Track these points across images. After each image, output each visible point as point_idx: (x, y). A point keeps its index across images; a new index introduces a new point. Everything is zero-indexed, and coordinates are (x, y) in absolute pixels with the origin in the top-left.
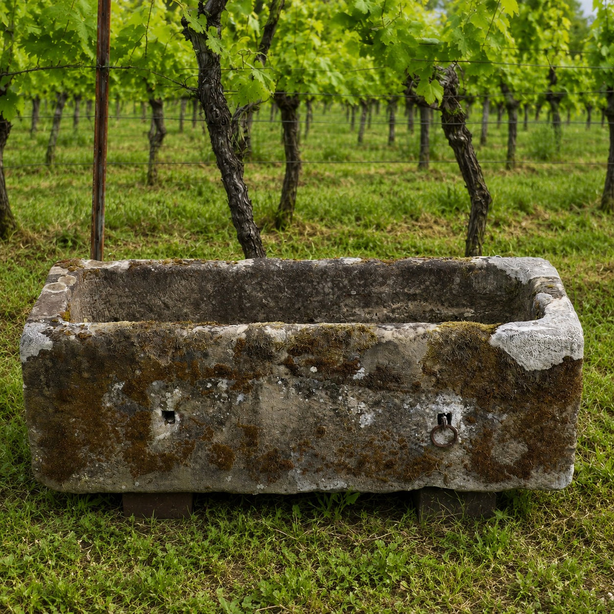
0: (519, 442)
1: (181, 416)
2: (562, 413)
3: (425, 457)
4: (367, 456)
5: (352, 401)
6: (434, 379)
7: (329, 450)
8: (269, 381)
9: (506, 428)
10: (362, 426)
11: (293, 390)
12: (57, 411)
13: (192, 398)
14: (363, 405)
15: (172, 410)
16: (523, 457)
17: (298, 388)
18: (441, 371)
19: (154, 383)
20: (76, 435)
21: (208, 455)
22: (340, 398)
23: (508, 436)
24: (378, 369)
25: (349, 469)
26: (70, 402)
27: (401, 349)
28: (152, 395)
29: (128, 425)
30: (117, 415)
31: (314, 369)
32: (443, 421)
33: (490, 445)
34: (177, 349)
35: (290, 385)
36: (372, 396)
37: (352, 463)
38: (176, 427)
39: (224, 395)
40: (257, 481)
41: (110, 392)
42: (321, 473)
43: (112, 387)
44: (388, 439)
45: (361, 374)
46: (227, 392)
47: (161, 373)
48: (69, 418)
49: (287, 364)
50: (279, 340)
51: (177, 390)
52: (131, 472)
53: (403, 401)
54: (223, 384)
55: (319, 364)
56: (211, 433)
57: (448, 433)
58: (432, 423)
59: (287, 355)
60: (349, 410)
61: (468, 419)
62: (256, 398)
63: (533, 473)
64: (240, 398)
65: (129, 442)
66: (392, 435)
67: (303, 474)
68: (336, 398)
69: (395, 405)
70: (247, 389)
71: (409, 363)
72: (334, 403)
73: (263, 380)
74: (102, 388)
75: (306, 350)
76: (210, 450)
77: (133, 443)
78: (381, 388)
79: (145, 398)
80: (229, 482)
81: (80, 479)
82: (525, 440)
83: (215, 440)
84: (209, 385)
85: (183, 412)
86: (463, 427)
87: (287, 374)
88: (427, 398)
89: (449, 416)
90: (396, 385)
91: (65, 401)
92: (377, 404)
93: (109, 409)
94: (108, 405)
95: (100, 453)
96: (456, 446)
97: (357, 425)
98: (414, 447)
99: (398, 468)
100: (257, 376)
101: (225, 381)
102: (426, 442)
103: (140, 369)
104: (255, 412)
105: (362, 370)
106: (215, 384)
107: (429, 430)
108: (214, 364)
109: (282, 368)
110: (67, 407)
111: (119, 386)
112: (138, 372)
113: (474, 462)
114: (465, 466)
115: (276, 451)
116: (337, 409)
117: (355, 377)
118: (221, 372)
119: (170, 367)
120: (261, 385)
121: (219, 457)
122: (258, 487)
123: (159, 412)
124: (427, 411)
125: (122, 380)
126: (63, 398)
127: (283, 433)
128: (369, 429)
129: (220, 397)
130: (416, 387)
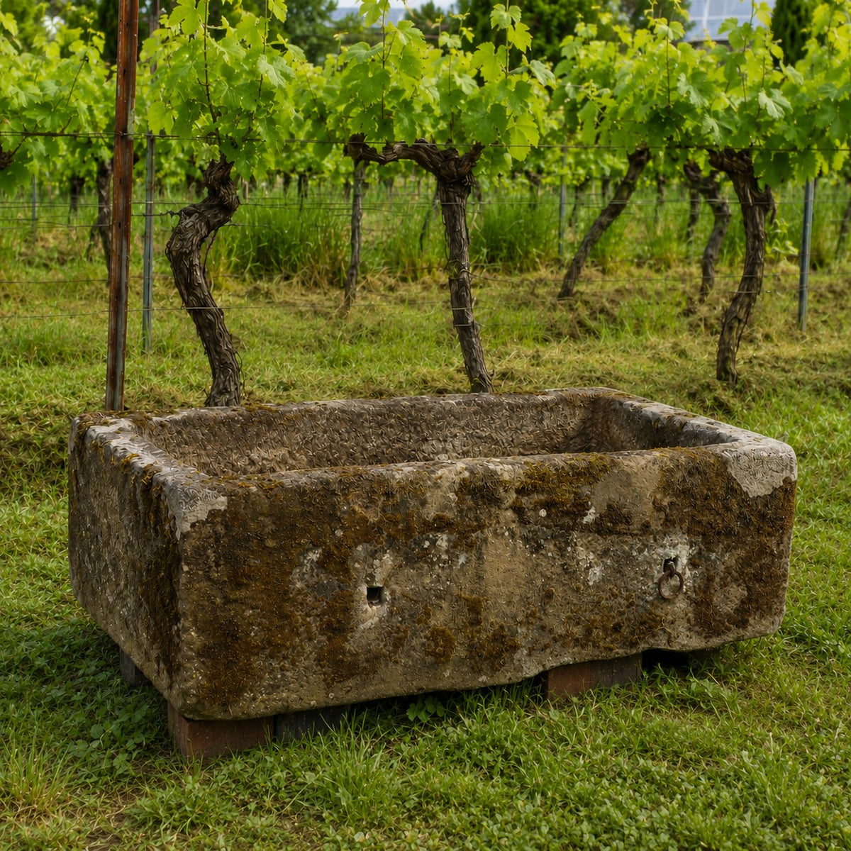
0: (739, 585)
1: (393, 593)
2: (778, 545)
3: (650, 614)
4: (594, 621)
5: (582, 553)
6: (663, 516)
7: (556, 620)
8: (495, 534)
9: (728, 570)
10: (591, 583)
11: (520, 543)
12: (227, 601)
13: (406, 565)
14: (591, 556)
15: (379, 585)
16: (743, 602)
17: (526, 540)
18: (671, 504)
19: (360, 548)
20: (252, 634)
21: (423, 645)
22: (569, 549)
23: (729, 579)
24: (610, 507)
25: (577, 640)
26: (247, 586)
27: (634, 480)
28: (357, 565)
29: (324, 613)
30: (310, 599)
31: (543, 513)
32: (669, 566)
33: (713, 591)
34: (389, 495)
35: (517, 537)
36: (601, 544)
37: (577, 631)
38: (386, 607)
39: (445, 557)
40: (480, 672)
41: (302, 565)
42: (548, 651)
43: (305, 558)
44: (615, 596)
45: (590, 517)
46: (447, 552)
47: (368, 533)
48: (244, 611)
49: (518, 510)
50: (506, 477)
51: (387, 556)
52: (325, 680)
53: (631, 548)
54: (443, 541)
55: (547, 505)
56: (428, 614)
57: (674, 582)
58: (659, 572)
59: (515, 495)
60: (578, 564)
61: (693, 563)
62: (480, 558)
63: (751, 621)
64: (462, 560)
65: (324, 638)
66: (620, 592)
67: (529, 655)
68: (565, 550)
69: (624, 552)
70: (470, 546)
71: (639, 497)
72: (562, 556)
73: (488, 533)
74: (290, 561)
75: (535, 489)
76: (425, 637)
77: (329, 639)
78: (610, 532)
79: (347, 571)
80: (448, 678)
81: (254, 699)
82: (745, 582)
83: (432, 622)
84: (427, 544)
85: (395, 587)
86: (688, 573)
87: (514, 522)
88: (655, 540)
89: (675, 560)
90: (626, 527)
91: (239, 585)
92: (605, 553)
93: (299, 592)
94: (299, 585)
95: (285, 658)
96: (681, 597)
97: (586, 582)
98: (642, 603)
99: (625, 631)
100: (481, 527)
101: (445, 537)
102: (651, 595)
103: (342, 528)
104: (480, 578)
105: (592, 510)
106: (433, 543)
107: (656, 581)
108: (432, 515)
109: (509, 514)
110: (241, 594)
111: (314, 556)
112: (339, 533)
113: (698, 614)
114: (689, 621)
115: (502, 627)
116: (565, 564)
117: (585, 520)
118: (442, 524)
119: (381, 521)
120: (485, 540)
121: (437, 645)
122: (480, 680)
123: (364, 589)
124: (655, 556)
125: (316, 546)
126: (237, 581)
127: (509, 603)
128: (597, 587)
129: (439, 559)
130: (646, 527)
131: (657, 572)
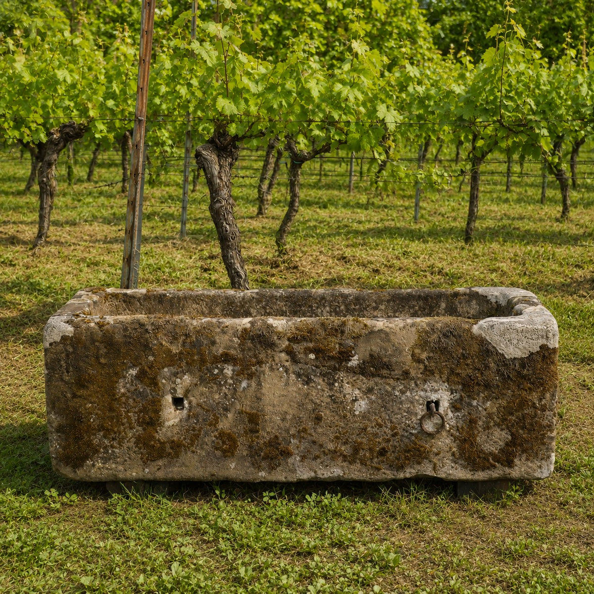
0: (502, 430)
1: (190, 403)
2: (541, 400)
3: (415, 444)
4: (361, 443)
5: (347, 388)
6: (422, 366)
7: (325, 436)
8: (272, 369)
9: (490, 416)
10: (357, 413)
11: (293, 376)
12: (74, 396)
13: (200, 384)
14: (357, 392)
15: (181, 396)
16: (507, 444)
17: (298, 375)
18: (429, 358)
19: (166, 370)
20: (92, 420)
21: (213, 442)
22: (336, 384)
23: (492, 424)
24: (371, 356)
25: (345, 456)
26: (88, 388)
27: (392, 337)
28: (164, 381)
29: (140, 411)
30: (131, 401)
31: (312, 356)
32: (432, 407)
33: (476, 432)
34: (187, 336)
35: (290, 372)
36: (365, 382)
37: (346, 449)
38: (185, 412)
39: (231, 381)
40: (259, 468)
41: (125, 377)
42: (319, 461)
43: (127, 372)
44: (380, 426)
45: (354, 362)
46: (232, 378)
47: (172, 360)
48: (86, 404)
49: (289, 352)
50: (280, 329)
51: (186, 377)
52: (142, 459)
53: (394, 389)
54: (229, 370)
55: (316, 351)
56: (217, 420)
57: (436, 420)
59: (287, 343)
60: (345, 396)
61: (455, 407)
62: (259, 384)
63: (516, 461)
64: (244, 384)
65: (140, 428)
66: (385, 423)
67: (302, 461)
68: (333, 384)
69: (387, 391)
70: (250, 376)
71: (398, 351)
72: (331, 390)
73: (266, 368)
74: (116, 374)
75: (304, 339)
76: (215, 436)
77: (144, 429)
78: (373, 375)
79: (156, 384)
80: (233, 469)
81: (93, 465)
82: (508, 428)
83: (220, 426)
84: (216, 371)
85: (192, 398)
86: (450, 414)
87: (287, 361)
88: (416, 385)
89: (437, 403)
90: (389, 372)
91: (83, 386)
92: (370, 390)
93: (123, 395)
94: (122, 390)
95: (114, 439)
96: (444, 433)
97: (352, 411)
98: (406, 434)
99: (391, 456)
100: (260, 363)
101: (230, 368)
102: (416, 429)
103: (153, 355)
104: (259, 399)
105: (356, 357)
106: (222, 370)
107: (419, 417)
108: (221, 351)
109: (283, 355)
110: (84, 392)
111: (133, 372)
112: (151, 358)
113: (461, 448)
114: (453, 454)
115: (276, 437)
116: (333, 396)
117: (350, 364)
118: (227, 358)
119: (181, 353)
120: (264, 373)
121: (224, 443)
122: (260, 474)
123: (169, 398)
124: (417, 397)
125: (134, 366)
126: (81, 384)
127: (283, 420)
128: (364, 416)
129: (226, 382)
130: (406, 374)
131: (421, 410)
